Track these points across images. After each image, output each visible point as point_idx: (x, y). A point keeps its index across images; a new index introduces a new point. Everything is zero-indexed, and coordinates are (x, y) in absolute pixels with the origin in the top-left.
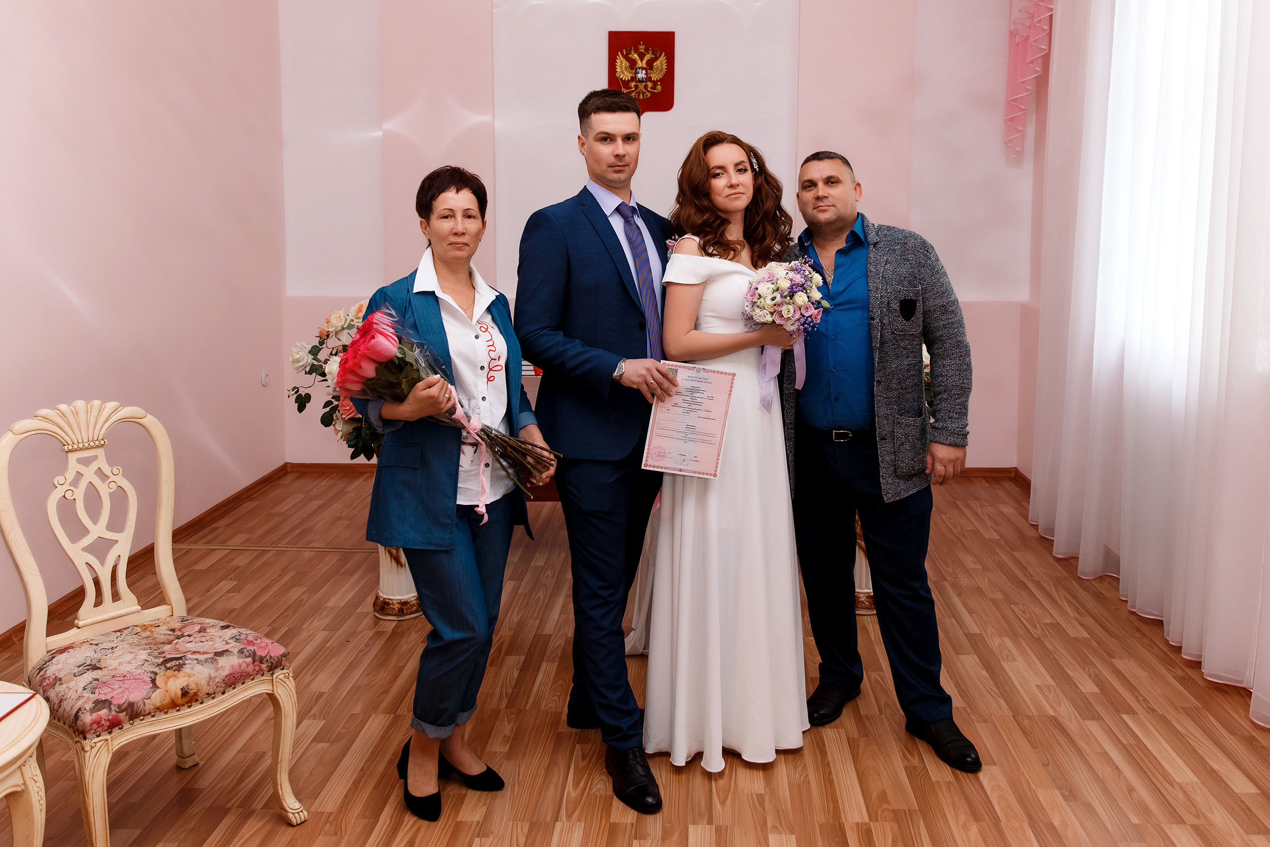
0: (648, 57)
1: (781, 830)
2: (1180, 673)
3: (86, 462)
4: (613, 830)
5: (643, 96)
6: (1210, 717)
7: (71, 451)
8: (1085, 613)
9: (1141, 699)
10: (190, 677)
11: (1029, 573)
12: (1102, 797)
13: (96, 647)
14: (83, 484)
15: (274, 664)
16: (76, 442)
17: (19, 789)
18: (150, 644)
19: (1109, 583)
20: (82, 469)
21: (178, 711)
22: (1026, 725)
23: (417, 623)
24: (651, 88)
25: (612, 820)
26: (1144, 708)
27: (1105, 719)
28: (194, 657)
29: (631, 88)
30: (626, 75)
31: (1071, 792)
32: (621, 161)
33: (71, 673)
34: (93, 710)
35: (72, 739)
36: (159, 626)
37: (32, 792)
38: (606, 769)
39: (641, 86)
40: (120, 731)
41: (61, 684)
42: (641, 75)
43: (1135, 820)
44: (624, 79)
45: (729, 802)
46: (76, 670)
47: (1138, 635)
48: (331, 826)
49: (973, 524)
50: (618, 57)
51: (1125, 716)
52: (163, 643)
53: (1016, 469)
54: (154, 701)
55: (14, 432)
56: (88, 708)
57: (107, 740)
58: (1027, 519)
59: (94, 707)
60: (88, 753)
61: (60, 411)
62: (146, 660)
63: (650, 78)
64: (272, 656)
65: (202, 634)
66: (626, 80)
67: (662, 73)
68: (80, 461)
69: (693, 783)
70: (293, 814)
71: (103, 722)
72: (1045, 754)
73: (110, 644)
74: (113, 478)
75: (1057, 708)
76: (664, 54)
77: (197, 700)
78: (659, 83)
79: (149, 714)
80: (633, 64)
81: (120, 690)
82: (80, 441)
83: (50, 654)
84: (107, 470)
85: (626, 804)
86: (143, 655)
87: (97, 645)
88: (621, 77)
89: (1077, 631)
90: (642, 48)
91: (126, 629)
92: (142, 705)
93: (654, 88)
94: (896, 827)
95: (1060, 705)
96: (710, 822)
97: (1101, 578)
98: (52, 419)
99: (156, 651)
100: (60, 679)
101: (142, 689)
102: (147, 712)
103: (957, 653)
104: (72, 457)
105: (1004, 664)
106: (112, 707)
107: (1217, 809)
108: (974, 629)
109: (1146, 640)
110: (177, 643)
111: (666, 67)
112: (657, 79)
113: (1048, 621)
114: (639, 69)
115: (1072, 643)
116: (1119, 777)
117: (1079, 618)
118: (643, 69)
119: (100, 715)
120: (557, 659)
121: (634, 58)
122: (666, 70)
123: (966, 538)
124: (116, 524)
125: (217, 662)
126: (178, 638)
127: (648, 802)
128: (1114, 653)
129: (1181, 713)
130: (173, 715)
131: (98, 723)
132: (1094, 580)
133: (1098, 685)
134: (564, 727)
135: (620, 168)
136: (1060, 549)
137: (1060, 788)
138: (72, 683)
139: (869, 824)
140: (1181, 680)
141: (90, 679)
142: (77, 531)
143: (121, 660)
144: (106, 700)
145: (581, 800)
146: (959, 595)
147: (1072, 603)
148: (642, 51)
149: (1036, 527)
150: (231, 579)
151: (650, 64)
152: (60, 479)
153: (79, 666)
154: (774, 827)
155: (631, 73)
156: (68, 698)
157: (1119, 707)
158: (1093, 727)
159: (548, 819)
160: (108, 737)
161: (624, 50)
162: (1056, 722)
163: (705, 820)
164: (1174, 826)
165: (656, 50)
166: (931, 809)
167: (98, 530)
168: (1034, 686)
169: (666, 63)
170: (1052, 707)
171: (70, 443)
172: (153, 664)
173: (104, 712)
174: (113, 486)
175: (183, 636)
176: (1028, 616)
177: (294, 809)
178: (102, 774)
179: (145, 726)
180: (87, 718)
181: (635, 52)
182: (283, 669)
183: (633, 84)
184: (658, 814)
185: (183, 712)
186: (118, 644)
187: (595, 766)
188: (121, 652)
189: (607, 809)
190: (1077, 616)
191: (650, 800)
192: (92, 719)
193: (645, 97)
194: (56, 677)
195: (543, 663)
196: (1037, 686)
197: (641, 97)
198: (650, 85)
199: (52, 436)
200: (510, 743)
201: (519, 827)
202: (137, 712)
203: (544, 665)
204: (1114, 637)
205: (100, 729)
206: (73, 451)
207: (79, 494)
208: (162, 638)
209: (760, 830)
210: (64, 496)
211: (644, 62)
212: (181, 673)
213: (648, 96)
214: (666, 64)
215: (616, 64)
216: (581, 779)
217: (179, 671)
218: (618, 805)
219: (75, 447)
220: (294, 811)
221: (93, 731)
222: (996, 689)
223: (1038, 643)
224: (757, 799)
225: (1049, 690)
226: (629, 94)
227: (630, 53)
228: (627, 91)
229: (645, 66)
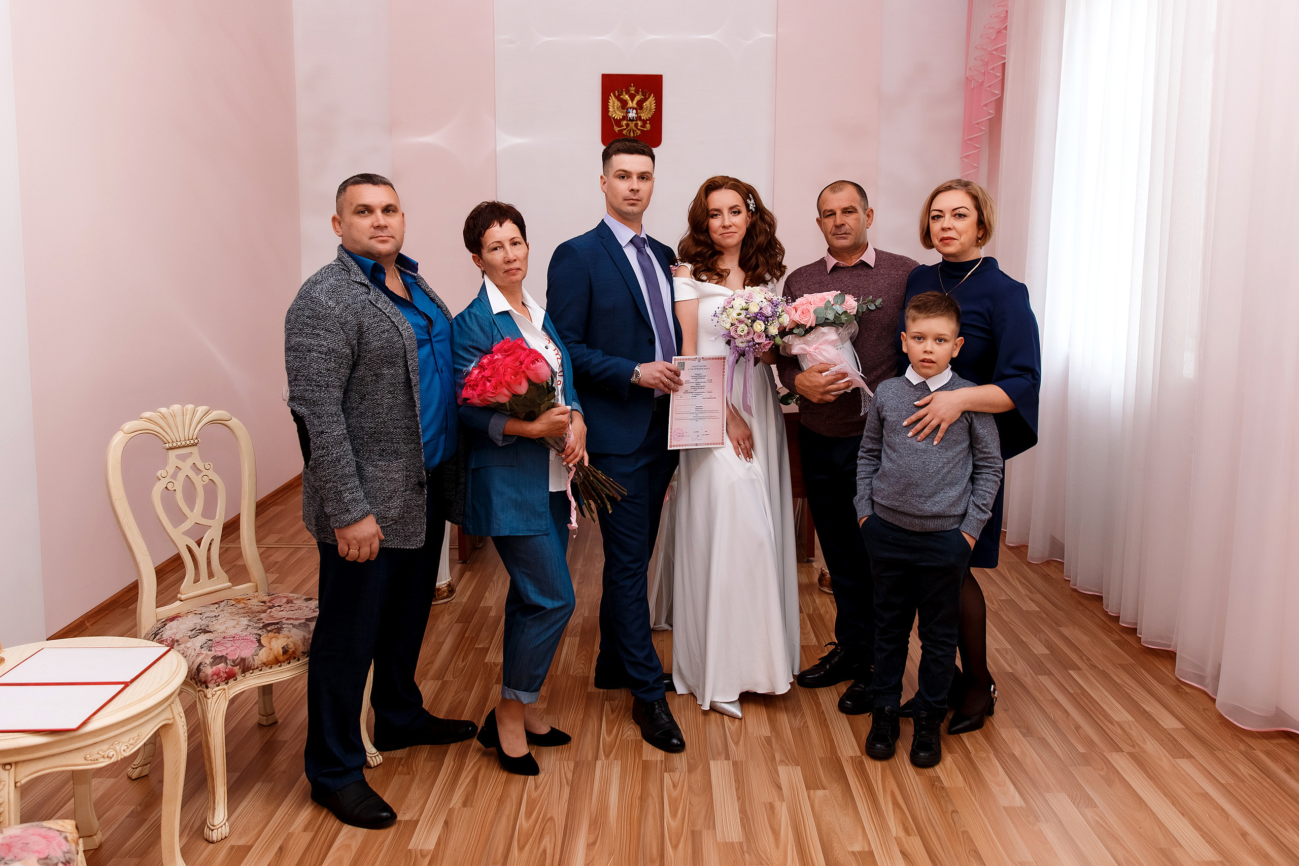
0: (638, 98)
1: (787, 763)
2: (1117, 637)
3: (183, 458)
4: (646, 767)
5: (634, 134)
6: (1143, 671)
7: (171, 449)
8: (1036, 592)
9: (1084, 658)
10: (289, 638)
12: (1054, 733)
13: (201, 616)
14: (181, 477)
16: (175, 440)
17: (170, 722)
18: (246, 613)
19: (1055, 566)
20: (180, 464)
21: (280, 666)
23: (449, 607)
24: (641, 127)
25: (644, 758)
26: (1088, 665)
27: (1054, 674)
28: (288, 622)
29: (623, 126)
30: (618, 115)
31: (1027, 729)
32: (635, 194)
33: (186, 636)
34: (212, 664)
35: (195, 690)
36: (250, 599)
37: (179, 725)
38: (634, 720)
39: (632, 125)
40: (235, 682)
41: (179, 645)
42: (632, 114)
43: (1082, 750)
44: (616, 118)
45: (741, 742)
46: (190, 633)
47: (1081, 608)
48: (403, 767)
50: (610, 97)
51: (1071, 672)
52: (259, 612)
54: (261, 657)
55: (125, 431)
56: (208, 663)
57: (224, 689)
59: (213, 662)
60: (211, 699)
61: (161, 414)
62: (248, 625)
63: (640, 117)
65: (290, 605)
66: (618, 119)
67: (651, 113)
68: (178, 457)
69: (709, 729)
70: (371, 757)
71: (222, 674)
73: (212, 614)
74: (205, 472)
75: (1013, 666)
76: (652, 95)
77: (295, 658)
78: (648, 122)
79: (257, 668)
80: (624, 104)
81: (233, 648)
82: (179, 440)
83: (160, 622)
84: (200, 465)
85: (654, 746)
86: (244, 621)
87: (201, 614)
88: (613, 116)
89: (1028, 605)
90: (632, 90)
91: (222, 602)
92: (252, 660)
93: (643, 126)
95: (1016, 665)
96: (727, 758)
97: (1047, 562)
98: (155, 420)
99: (255, 618)
100: (177, 641)
101: (250, 647)
102: (256, 667)
104: (172, 453)
106: (228, 662)
107: (1149, 740)
109: (1087, 612)
110: (271, 612)
111: (655, 108)
112: (646, 119)
113: (1004, 598)
114: (630, 109)
115: (1025, 615)
116: (1068, 719)
117: (1030, 595)
118: (634, 108)
119: (219, 668)
120: (578, 634)
121: (625, 99)
122: (654, 110)
124: (208, 512)
125: (309, 626)
126: (270, 608)
127: (674, 743)
128: (1061, 622)
129: (1119, 668)
130: (276, 670)
131: (217, 674)
132: (1042, 564)
133: (1047, 648)
134: (592, 689)
135: (634, 202)
136: (1012, 539)
137: (1018, 728)
138: (189, 643)
139: (861, 757)
140: (1117, 643)
141: (205, 640)
142: (178, 517)
143: (227, 625)
144: (222, 656)
145: (615, 743)
147: (1023, 583)
148: (632, 92)
150: (272, 572)
151: (640, 104)
152: (164, 473)
153: (192, 630)
154: (782, 761)
155: (622, 112)
156: (188, 655)
157: (1066, 665)
158: (1045, 680)
159: (590, 758)
160: (226, 687)
161: (616, 91)
162: (1013, 678)
163: (723, 756)
164: (1114, 754)
165: (646, 92)
167: (195, 516)
170: (1010, 666)
171: (171, 441)
172: (255, 628)
173: (222, 665)
174: (206, 479)
175: (273, 606)
177: (371, 754)
178: (221, 718)
179: (254, 678)
180: (209, 670)
181: (626, 94)
183: (624, 123)
184: (683, 753)
185: (284, 668)
186: (219, 613)
187: (624, 718)
188: (224, 619)
189: (639, 750)
190: (1028, 593)
191: (675, 741)
192: (213, 671)
194: (173, 639)
195: (566, 638)
196: (996, 648)
197: (632, 134)
198: (640, 123)
199: (156, 435)
200: (547, 701)
201: (566, 764)
202: (248, 666)
203: (567, 640)
204: (1060, 610)
205: (219, 680)
206: (172, 449)
207: (179, 485)
208: (256, 608)
209: (770, 763)
210: (166, 488)
211: (635, 102)
212: (281, 635)
213: (638, 134)
214: (655, 104)
215: (609, 104)
216: (614, 728)
217: (279, 633)
218: (647, 747)
219: (175, 444)
220: (371, 756)
221: (214, 681)
223: (995, 614)
224: (765, 740)
225: (1007, 653)
226: (621, 131)
227: (622, 94)
228: (619, 129)
229: (636, 106)
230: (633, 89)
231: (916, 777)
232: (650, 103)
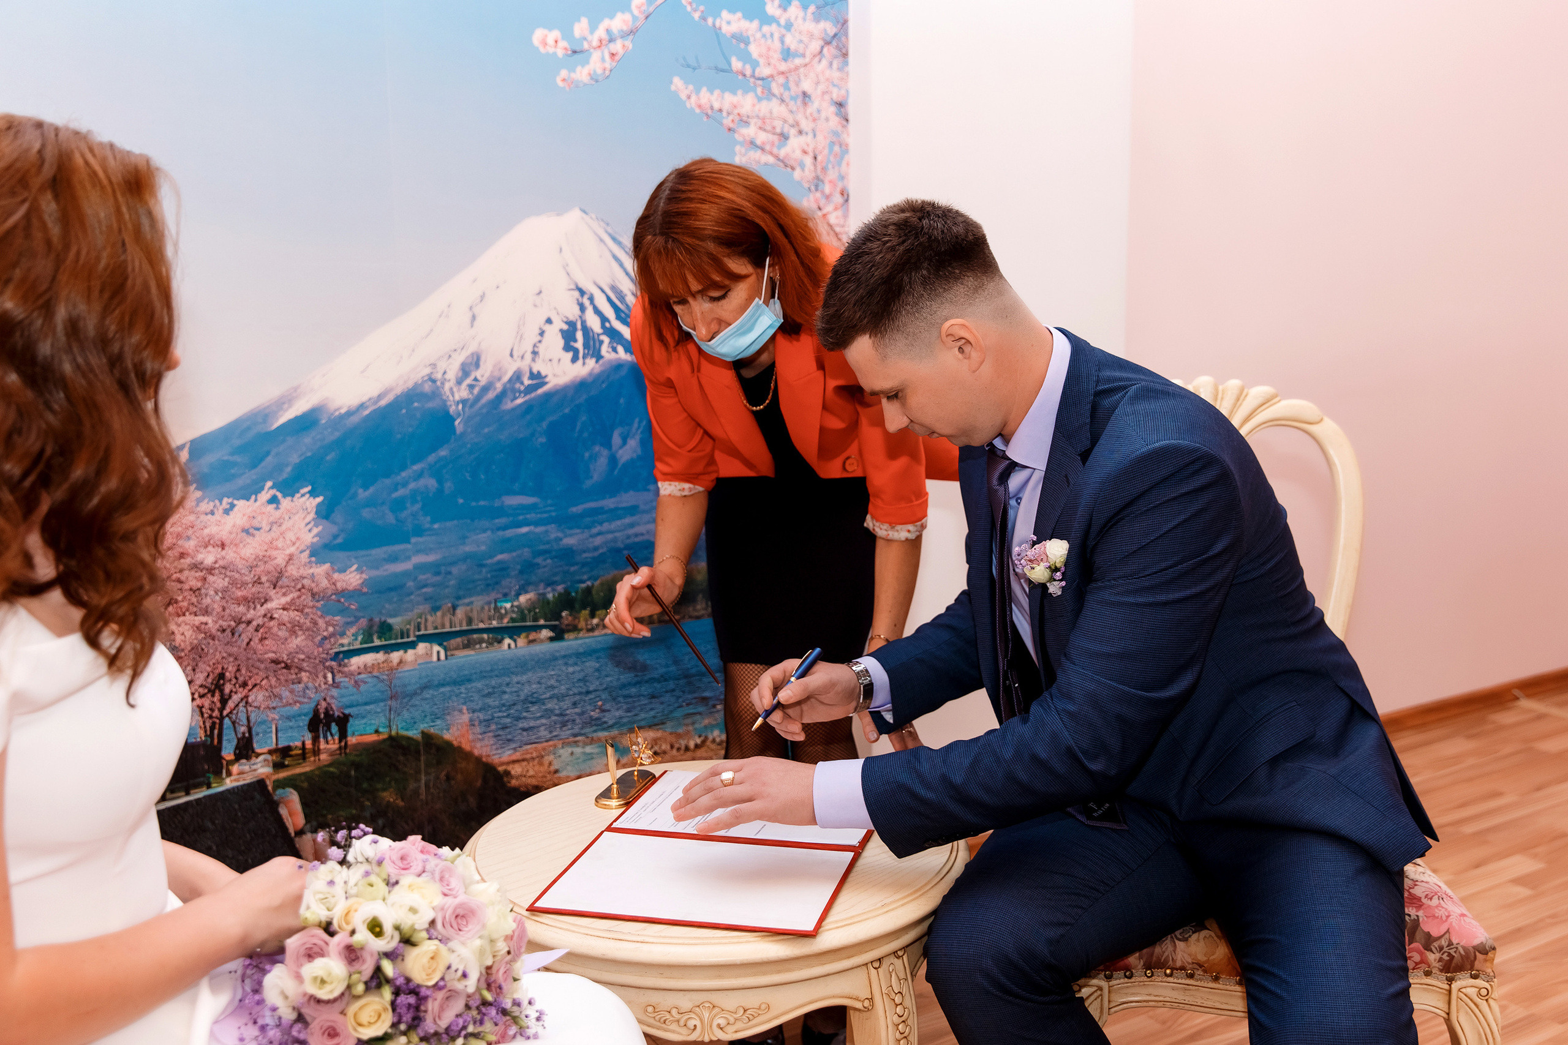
15: (1455, 961)
40: (1127, 980)
54: (1193, 949)
64: (1455, 941)
79: (1182, 968)
92: (1170, 949)
102: (1179, 964)
130: (1228, 988)
160: (1104, 984)
179: (1173, 988)
182: (1475, 977)
202: (1159, 959)
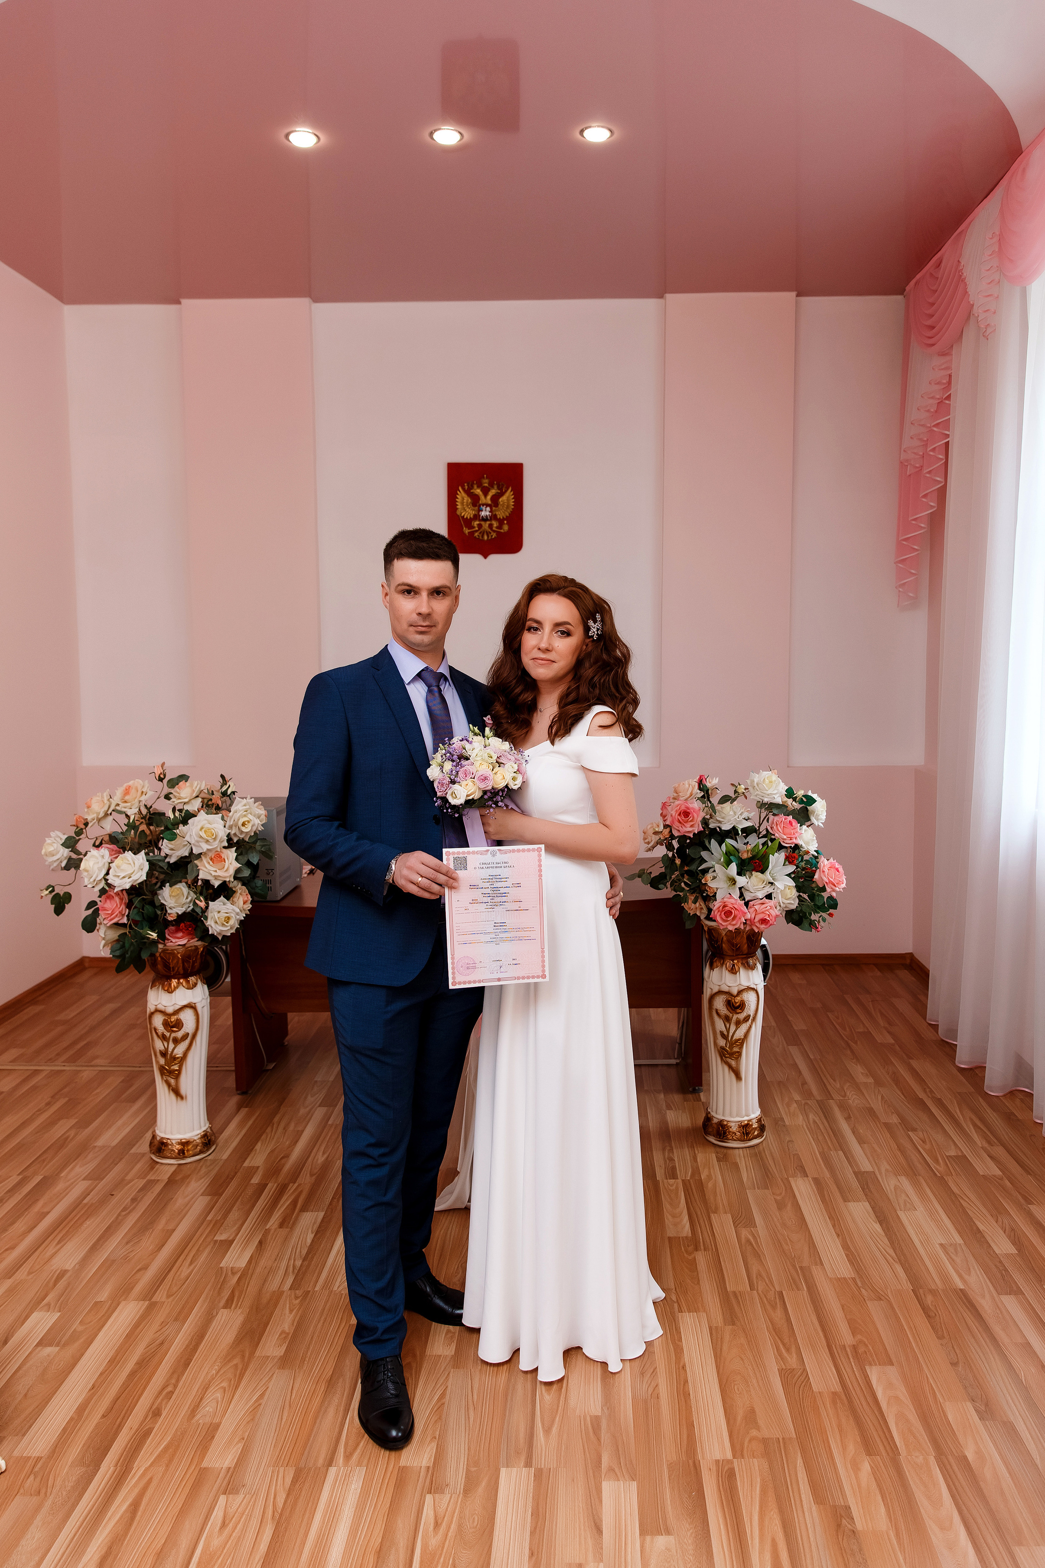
0: (493, 492)
1: (618, 1474)
4: (401, 1476)
5: (488, 537)
8: (996, 1141)
11: (929, 1087)
12: (1027, 1413)
19: (1021, 1099)
22: (929, 1303)
23: (201, 1167)
24: (497, 528)
27: (1025, 1292)
29: (474, 527)
30: (469, 513)
31: (987, 1405)
32: (428, 619)
39: (486, 525)
42: (485, 512)
44: (466, 517)
45: (556, 1426)
49: (863, 1024)
50: (458, 492)
53: (911, 955)
58: (924, 1017)
63: (496, 515)
66: (469, 518)
67: (509, 510)
72: (953, 1347)
75: (966, 1277)
76: (510, 489)
78: (505, 522)
80: (475, 501)
88: (462, 515)
89: (986, 1167)
90: (486, 483)
93: (500, 527)
94: (766, 1466)
95: (969, 1274)
96: (529, 1463)
97: (1012, 1094)
103: (846, 1200)
105: (901, 1214)
108: (866, 1166)
111: (513, 504)
112: (503, 517)
113: (952, 1153)
114: (483, 506)
115: (981, 1183)
117: (989, 1148)
118: (487, 505)
121: (477, 493)
122: (513, 507)
123: (856, 1043)
128: (1032, 1197)
132: (1004, 1096)
133: (1014, 1243)
135: (425, 628)
136: (963, 1058)
137: (973, 1399)
139: (732, 1463)
146: (848, 1118)
147: (980, 1128)
148: (486, 485)
149: (935, 1027)
151: (495, 500)
154: (611, 1469)
155: (474, 510)
158: (1010, 1302)
159: (320, 1462)
161: (465, 484)
162: (965, 1298)
163: (523, 1458)
165: (502, 485)
166: (811, 1437)
168: (938, 1246)
169: (513, 499)
170: (960, 1276)
176: (928, 1147)
181: (478, 487)
183: (476, 523)
190: (986, 1145)
193: (490, 538)
196: (941, 1245)
197: (486, 538)
200: (287, 1343)
201: (281, 1475)
204: (1030, 1174)
209: (592, 1472)
211: (489, 497)
213: (493, 537)
215: (457, 500)
222: (892, 1250)
223: (940, 1183)
224: (592, 1424)
225: (956, 1250)
226: (472, 534)
227: (472, 488)
228: (469, 531)
229: (490, 502)
230: (487, 481)
231: (814, 1508)
232: (507, 498)
